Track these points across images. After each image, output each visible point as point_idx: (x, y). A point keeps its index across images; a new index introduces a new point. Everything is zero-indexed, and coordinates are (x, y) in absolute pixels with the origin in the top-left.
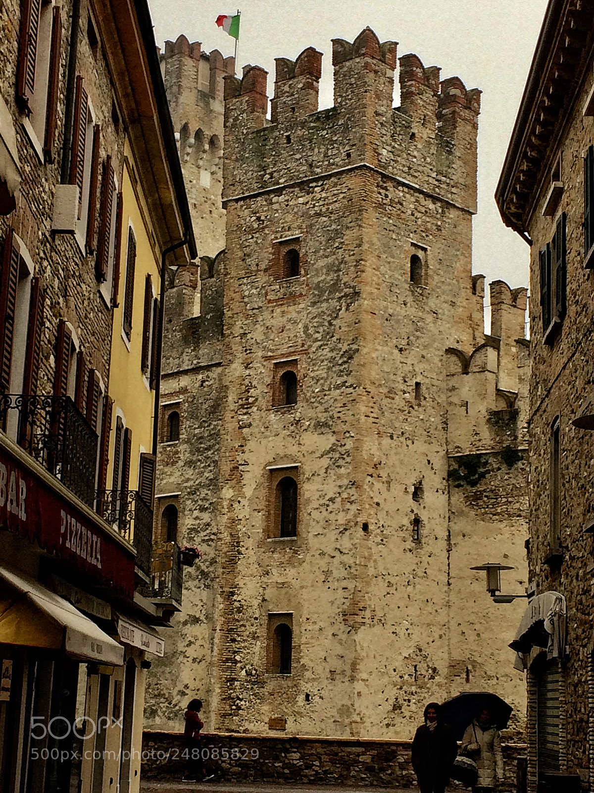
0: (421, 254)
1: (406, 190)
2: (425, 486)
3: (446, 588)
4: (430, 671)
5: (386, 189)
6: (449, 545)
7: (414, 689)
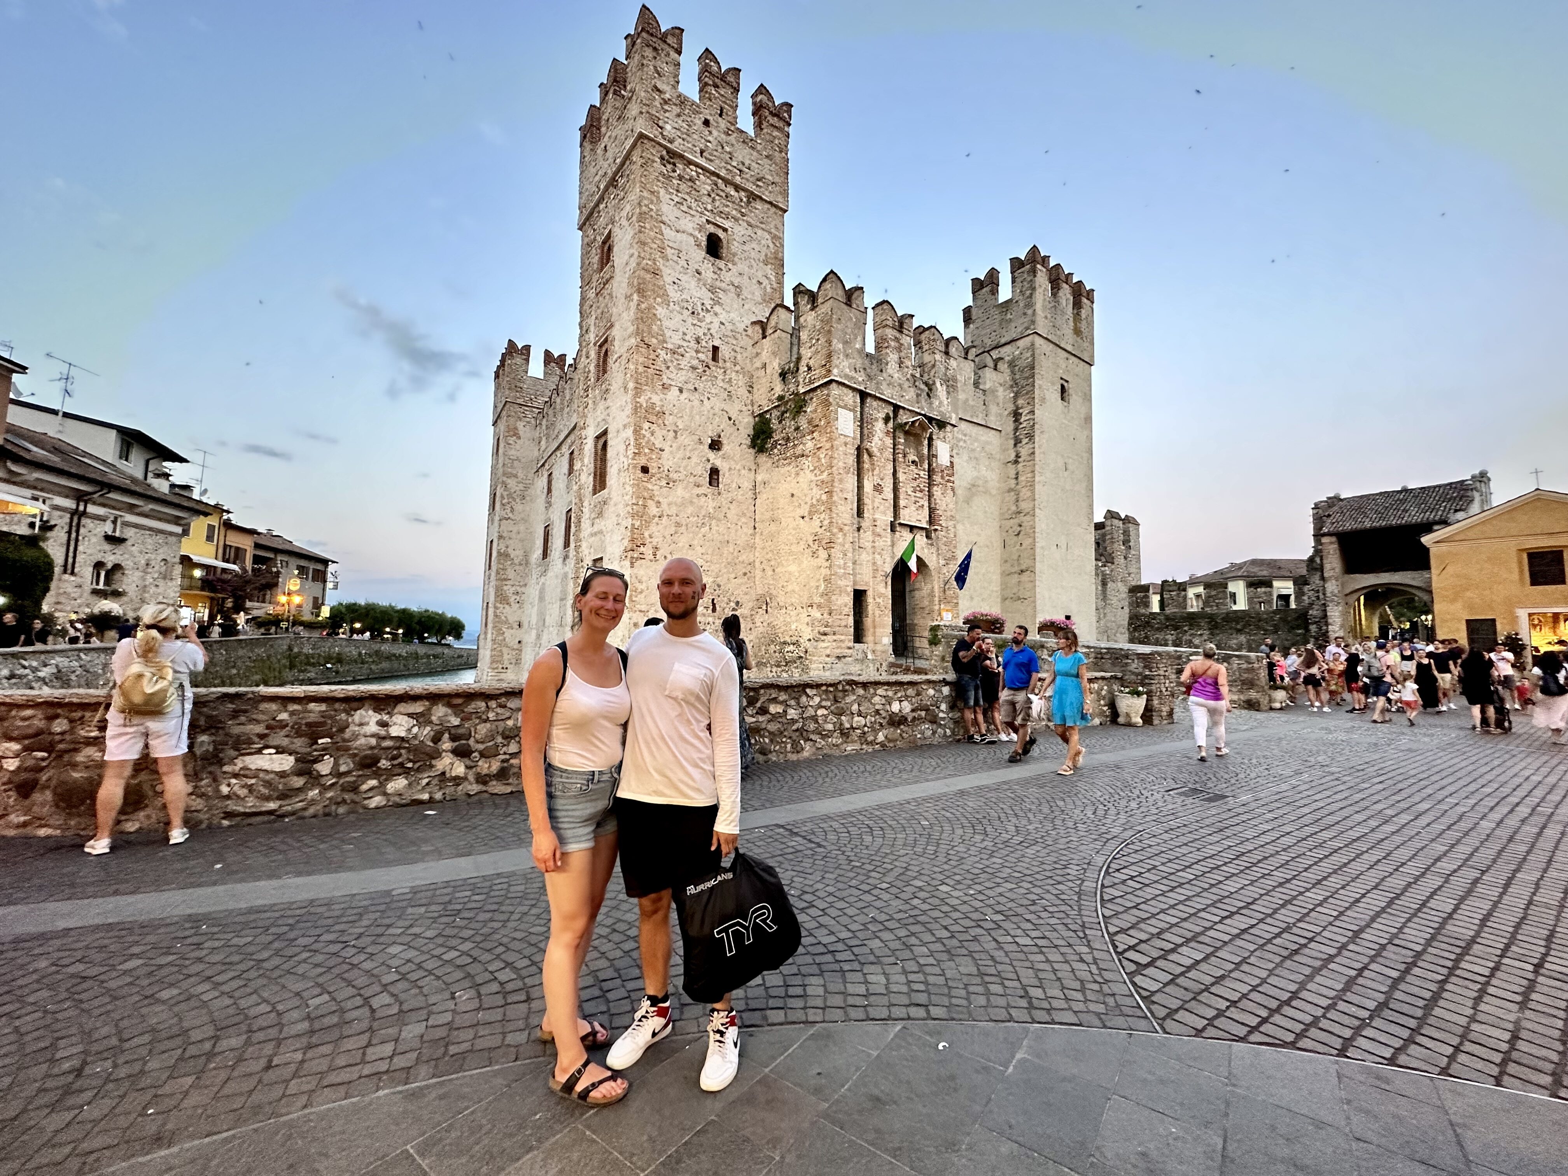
0: (721, 234)
1: (700, 171)
2: (724, 441)
3: (751, 531)
4: (733, 605)
5: (674, 165)
6: (755, 494)
7: (711, 619)
